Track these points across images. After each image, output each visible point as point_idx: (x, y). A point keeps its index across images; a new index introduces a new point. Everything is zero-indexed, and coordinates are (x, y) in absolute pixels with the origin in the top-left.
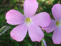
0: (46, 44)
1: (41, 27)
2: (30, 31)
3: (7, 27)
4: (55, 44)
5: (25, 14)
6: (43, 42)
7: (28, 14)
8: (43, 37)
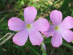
0: (45, 47)
1: (40, 32)
2: (31, 36)
3: (11, 34)
4: (55, 47)
5: (25, 21)
6: (42, 46)
7: (28, 21)
8: (43, 40)
